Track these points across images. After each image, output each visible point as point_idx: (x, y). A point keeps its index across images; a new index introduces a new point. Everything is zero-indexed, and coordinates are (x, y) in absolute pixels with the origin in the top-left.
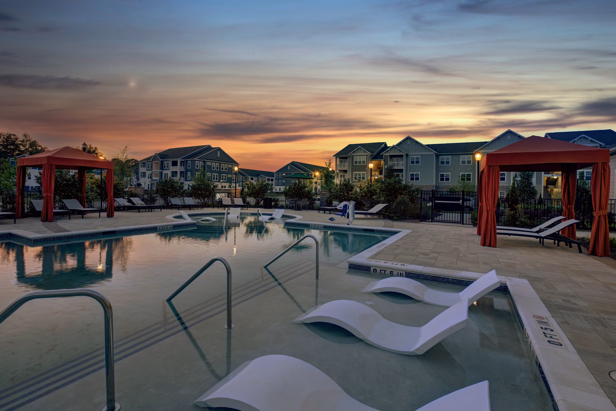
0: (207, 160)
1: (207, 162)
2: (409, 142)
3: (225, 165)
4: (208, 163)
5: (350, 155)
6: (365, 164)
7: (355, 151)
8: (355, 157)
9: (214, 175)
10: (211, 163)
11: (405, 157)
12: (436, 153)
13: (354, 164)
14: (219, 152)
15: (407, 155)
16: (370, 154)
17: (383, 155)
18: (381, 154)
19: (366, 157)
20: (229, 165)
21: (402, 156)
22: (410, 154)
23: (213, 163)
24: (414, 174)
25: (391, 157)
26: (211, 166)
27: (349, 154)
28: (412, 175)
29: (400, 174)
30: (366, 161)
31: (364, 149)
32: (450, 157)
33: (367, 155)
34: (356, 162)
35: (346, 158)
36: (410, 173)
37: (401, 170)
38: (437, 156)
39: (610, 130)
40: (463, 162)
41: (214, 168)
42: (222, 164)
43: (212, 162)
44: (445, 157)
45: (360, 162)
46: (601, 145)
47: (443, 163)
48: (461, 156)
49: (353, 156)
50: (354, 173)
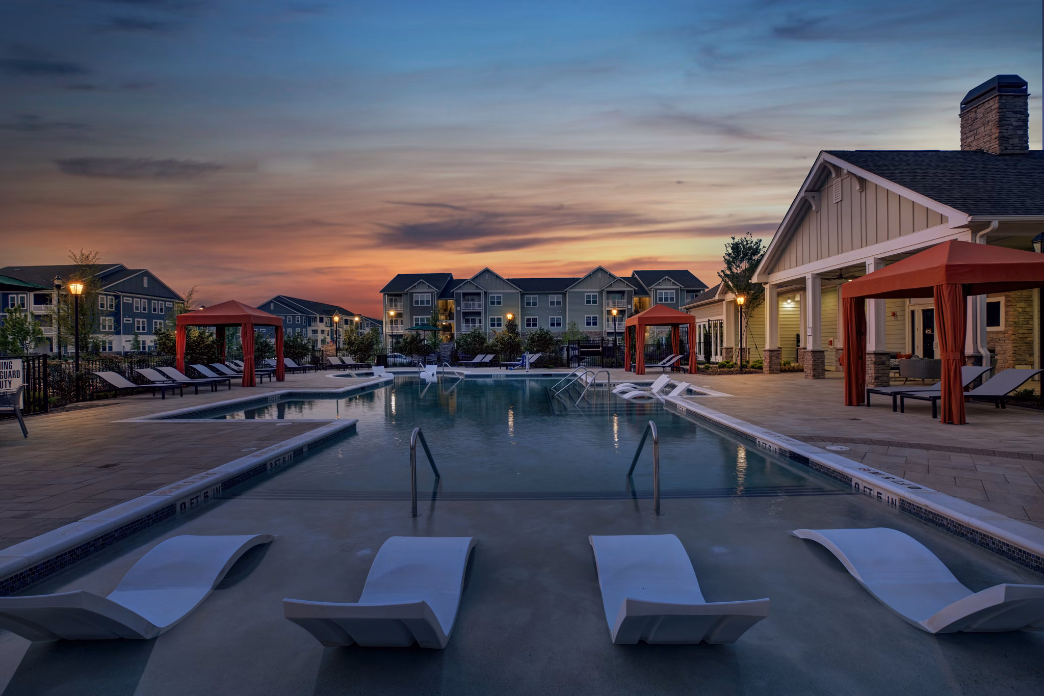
0: (123, 294)
1: (123, 296)
2: (487, 276)
3: (160, 302)
4: (125, 298)
5: (408, 291)
6: (431, 305)
7: (415, 286)
8: (414, 295)
9: (138, 322)
10: (131, 299)
11: (483, 296)
12: (522, 291)
13: (414, 305)
14: (145, 280)
15: (485, 293)
16: (436, 291)
17: (453, 292)
18: (452, 291)
19: (430, 294)
20: (167, 303)
21: (479, 294)
22: (489, 291)
23: (135, 299)
24: (495, 318)
25: (465, 294)
26: (132, 304)
27: (406, 290)
28: (493, 320)
29: (477, 319)
30: (431, 300)
31: (427, 284)
32: (537, 296)
33: (432, 293)
34: (417, 302)
35: (400, 295)
36: (490, 317)
37: (479, 314)
38: (522, 295)
39: (687, 271)
40: (552, 303)
41: (137, 309)
42: (153, 301)
43: (133, 298)
44: (531, 296)
45: (422, 302)
46: (681, 288)
47: (528, 304)
48: (550, 296)
49: (412, 294)
50: (414, 317)
